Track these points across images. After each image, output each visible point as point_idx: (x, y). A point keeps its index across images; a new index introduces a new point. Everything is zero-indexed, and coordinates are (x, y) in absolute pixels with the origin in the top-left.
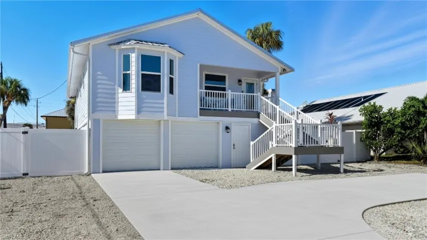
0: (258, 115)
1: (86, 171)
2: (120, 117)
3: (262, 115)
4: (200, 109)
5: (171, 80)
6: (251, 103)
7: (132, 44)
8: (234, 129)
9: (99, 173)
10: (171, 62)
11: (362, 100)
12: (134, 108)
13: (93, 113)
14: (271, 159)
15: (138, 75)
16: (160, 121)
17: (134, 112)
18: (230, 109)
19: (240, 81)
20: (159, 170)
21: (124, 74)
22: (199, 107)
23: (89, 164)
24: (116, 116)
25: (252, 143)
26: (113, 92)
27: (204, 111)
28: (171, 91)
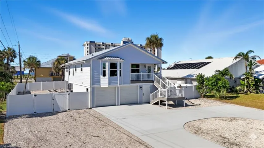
0: (153, 82)
1: (90, 107)
2: (102, 86)
3: (155, 82)
4: (131, 81)
5: (120, 71)
6: (150, 76)
7: (107, 59)
8: (143, 88)
9: (94, 107)
10: (120, 64)
11: (201, 65)
12: (107, 83)
13: (92, 85)
14: (158, 101)
15: (109, 71)
16: (116, 87)
17: (107, 84)
18: (142, 80)
19: (145, 66)
20: (115, 105)
21: (103, 70)
22: (130, 80)
23: (91, 104)
24: (100, 86)
25: (151, 94)
26: (99, 77)
27: (132, 82)
28: (120, 75)
